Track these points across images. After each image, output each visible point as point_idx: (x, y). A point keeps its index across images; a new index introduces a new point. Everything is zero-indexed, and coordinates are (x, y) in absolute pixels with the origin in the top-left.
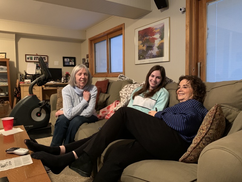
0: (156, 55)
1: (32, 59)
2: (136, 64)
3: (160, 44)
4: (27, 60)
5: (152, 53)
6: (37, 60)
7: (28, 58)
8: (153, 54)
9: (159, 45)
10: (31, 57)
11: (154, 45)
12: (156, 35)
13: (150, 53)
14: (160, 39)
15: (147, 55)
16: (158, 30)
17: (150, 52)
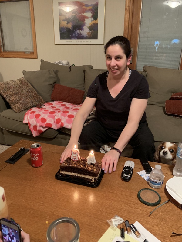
0: (87, 37)
2: (56, 44)
3: (92, 25)
5: (81, 33)
8: (82, 35)
9: (90, 25)
11: (84, 25)
12: (87, 12)
13: (78, 33)
14: (92, 19)
15: (74, 35)
16: (90, 8)
17: (78, 31)
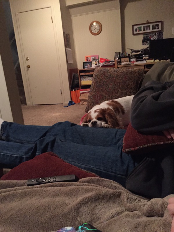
1: (141, 30)
4: (135, 33)
6: (147, 30)
7: (136, 30)
10: (139, 27)
